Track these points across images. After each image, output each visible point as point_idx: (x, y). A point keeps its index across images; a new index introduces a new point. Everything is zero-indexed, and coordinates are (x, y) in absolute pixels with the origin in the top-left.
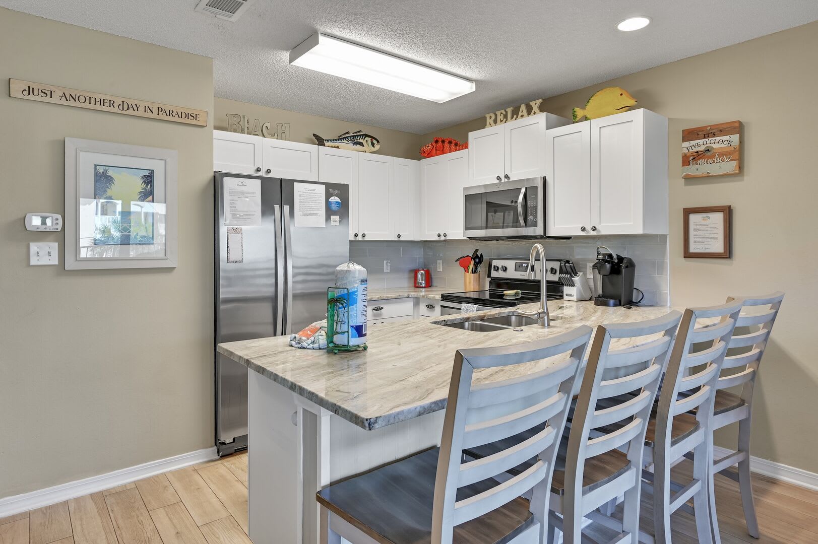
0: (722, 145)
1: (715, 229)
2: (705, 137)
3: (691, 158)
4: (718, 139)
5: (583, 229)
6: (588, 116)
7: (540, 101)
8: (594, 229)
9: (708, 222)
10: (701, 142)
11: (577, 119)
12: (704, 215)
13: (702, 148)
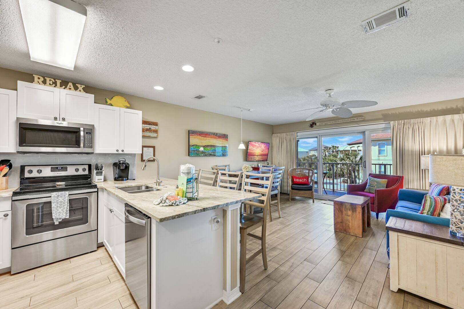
0: (154, 128)
1: (151, 152)
2: (149, 125)
3: (145, 130)
4: (153, 126)
5: (117, 151)
6: (113, 104)
7: (84, 86)
8: (123, 151)
9: (149, 150)
10: (148, 126)
11: (108, 104)
12: (148, 148)
13: (148, 128)
